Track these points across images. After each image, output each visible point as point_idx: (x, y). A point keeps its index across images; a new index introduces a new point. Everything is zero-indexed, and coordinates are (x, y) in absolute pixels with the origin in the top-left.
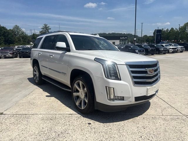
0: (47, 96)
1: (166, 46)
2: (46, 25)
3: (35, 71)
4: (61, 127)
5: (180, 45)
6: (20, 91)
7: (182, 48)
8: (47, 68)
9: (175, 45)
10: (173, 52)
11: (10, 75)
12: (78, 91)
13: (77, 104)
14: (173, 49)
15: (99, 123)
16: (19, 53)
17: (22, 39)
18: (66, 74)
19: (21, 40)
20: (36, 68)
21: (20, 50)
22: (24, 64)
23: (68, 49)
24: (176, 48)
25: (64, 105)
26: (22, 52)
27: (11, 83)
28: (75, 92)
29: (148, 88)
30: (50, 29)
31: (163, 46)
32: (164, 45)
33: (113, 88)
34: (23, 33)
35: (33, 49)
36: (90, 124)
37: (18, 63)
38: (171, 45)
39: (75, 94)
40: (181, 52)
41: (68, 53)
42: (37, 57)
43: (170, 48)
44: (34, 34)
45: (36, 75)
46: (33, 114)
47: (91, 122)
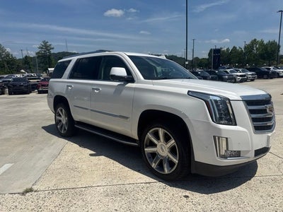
0: (91, 155)
1: (231, 71)
2: (45, 43)
3: (60, 116)
4: (144, 207)
5: (250, 70)
6: (42, 149)
7: (252, 75)
8: (87, 109)
9: (243, 71)
10: (241, 81)
11: (9, 124)
12: (154, 145)
13: (154, 165)
14: (241, 76)
15: (201, 195)
16: (9, 87)
17: (7, 64)
18: (127, 118)
19: (6, 66)
20: (61, 111)
21: (9, 81)
22: (22, 104)
23: (130, 78)
24: (245, 76)
25: (127, 169)
26: (14, 86)
27: (17, 137)
28: (147, 146)
29: (269, 135)
30: (53, 48)
31: (226, 72)
32: (228, 70)
33: (227, 138)
34: (8, 55)
35: (51, 80)
36: (187, 197)
37: (11, 103)
38: (237, 71)
39: (148, 150)
40: (252, 80)
41: (129, 85)
42: (64, 92)
43: (237, 76)
44: (26, 57)
45: (60, 121)
46: (86, 187)
47: (187, 194)
